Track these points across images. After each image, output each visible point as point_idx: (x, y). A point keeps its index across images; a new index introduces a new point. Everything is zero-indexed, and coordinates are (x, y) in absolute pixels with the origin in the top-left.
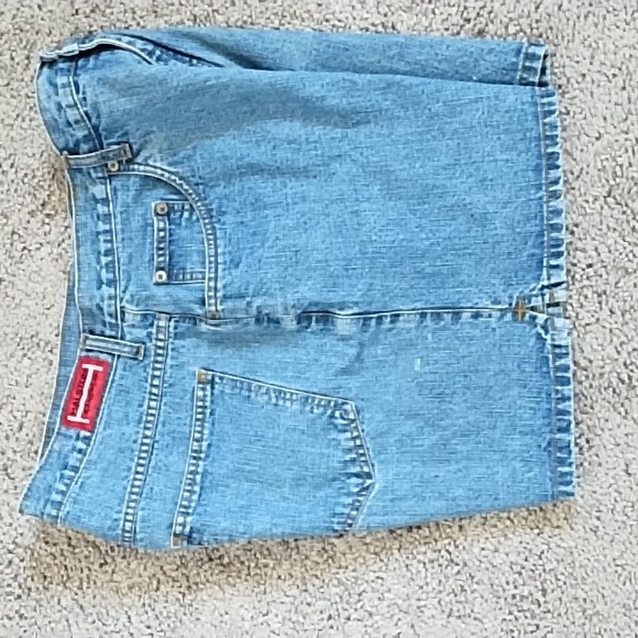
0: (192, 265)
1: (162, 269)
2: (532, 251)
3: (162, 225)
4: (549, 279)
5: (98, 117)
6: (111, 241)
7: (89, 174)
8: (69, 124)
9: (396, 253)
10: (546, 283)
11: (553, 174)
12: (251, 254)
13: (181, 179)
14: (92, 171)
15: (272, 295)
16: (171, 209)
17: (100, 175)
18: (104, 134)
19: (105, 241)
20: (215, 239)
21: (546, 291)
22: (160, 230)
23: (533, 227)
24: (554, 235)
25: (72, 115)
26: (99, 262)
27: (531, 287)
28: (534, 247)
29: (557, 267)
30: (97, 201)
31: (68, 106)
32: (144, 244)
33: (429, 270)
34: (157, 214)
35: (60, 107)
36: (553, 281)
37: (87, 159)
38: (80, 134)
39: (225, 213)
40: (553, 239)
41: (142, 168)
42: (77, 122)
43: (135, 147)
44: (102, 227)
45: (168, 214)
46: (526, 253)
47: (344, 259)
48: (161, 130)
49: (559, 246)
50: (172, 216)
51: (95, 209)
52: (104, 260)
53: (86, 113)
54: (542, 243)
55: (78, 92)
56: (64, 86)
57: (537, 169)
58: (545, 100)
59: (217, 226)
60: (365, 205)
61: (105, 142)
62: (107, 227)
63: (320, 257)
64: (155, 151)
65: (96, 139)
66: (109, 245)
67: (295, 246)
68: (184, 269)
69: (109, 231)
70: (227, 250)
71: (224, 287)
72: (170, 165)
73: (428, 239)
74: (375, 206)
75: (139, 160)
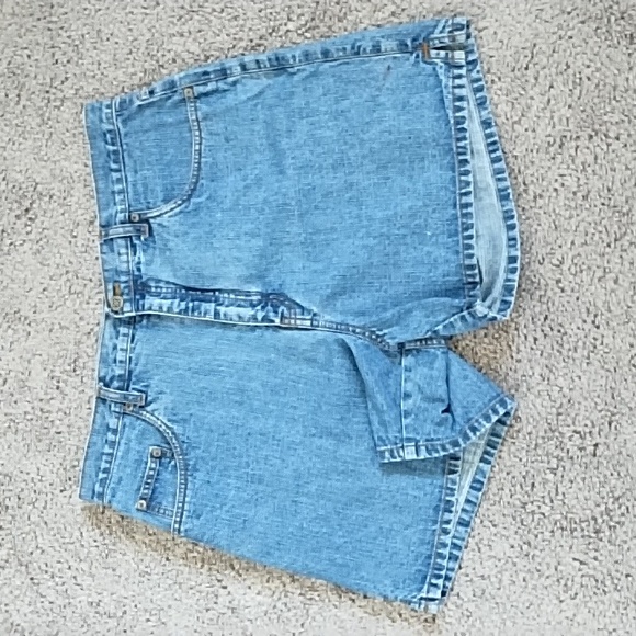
0: (166, 503)
1: (145, 499)
2: (420, 568)
3: (153, 466)
4: (428, 592)
5: (136, 365)
6: (110, 462)
7: (110, 406)
8: (115, 361)
9: (317, 542)
10: (424, 595)
11: (447, 516)
12: (211, 511)
13: (173, 433)
14: (113, 405)
16: (163, 455)
17: (117, 410)
18: (133, 379)
19: (106, 462)
20: (186, 489)
21: (423, 602)
22: (151, 469)
23: (424, 550)
24: (439, 561)
25: (120, 356)
26: (97, 476)
27: (414, 594)
28: (422, 565)
29: (436, 585)
30: (108, 429)
31: (122, 349)
32: (135, 477)
33: (340, 561)
34: (152, 456)
35: (115, 347)
36: (431, 595)
37: (113, 394)
38: (118, 372)
39: (197, 470)
40: (437, 564)
41: (148, 415)
42: (121, 362)
43: (149, 399)
44: (107, 450)
45: (160, 458)
46: (415, 568)
47: (278, 536)
48: (171, 394)
49: (440, 570)
50: (163, 460)
51: (106, 435)
52: (101, 476)
53: (130, 358)
54: (429, 564)
55: (132, 341)
56: (124, 335)
57: (436, 509)
58: (452, 462)
59: (190, 479)
60: (304, 499)
61: (132, 386)
62: (111, 451)
63: (262, 529)
64: (163, 407)
65: (126, 381)
66: (108, 465)
67: (245, 516)
68: (160, 503)
69: (111, 455)
70: (193, 500)
71: (186, 530)
72: (169, 421)
73: (344, 537)
74: (310, 501)
75: (149, 409)
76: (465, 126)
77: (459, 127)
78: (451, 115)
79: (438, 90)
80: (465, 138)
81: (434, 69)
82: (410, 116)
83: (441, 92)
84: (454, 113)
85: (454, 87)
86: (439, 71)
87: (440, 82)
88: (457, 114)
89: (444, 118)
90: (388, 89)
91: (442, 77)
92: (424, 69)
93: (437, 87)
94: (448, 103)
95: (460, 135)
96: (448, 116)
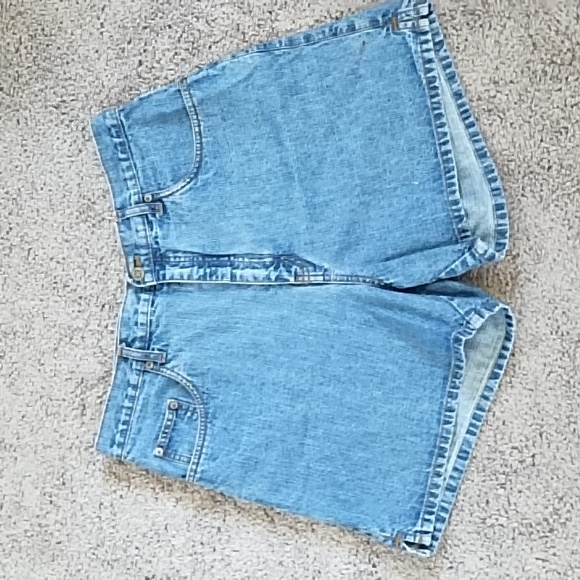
0: (182, 450)
1: (162, 447)
2: (415, 505)
3: (171, 417)
4: (422, 526)
5: (157, 326)
6: (130, 415)
7: (131, 364)
8: (136, 324)
10: (419, 529)
11: (441, 461)
12: (227, 455)
13: (193, 386)
14: (134, 363)
15: (233, 487)
16: (180, 406)
17: (139, 368)
18: (154, 340)
19: (126, 414)
20: (205, 434)
21: (418, 534)
22: (168, 420)
23: (419, 489)
24: (432, 499)
25: (141, 319)
26: (117, 427)
27: (410, 528)
28: (416, 502)
29: (428, 520)
30: (129, 385)
31: (142, 313)
32: (155, 426)
33: (343, 497)
34: (170, 409)
35: (136, 312)
36: (424, 529)
37: (135, 353)
38: (140, 334)
39: (215, 418)
40: (430, 502)
41: (169, 372)
42: (142, 324)
43: (169, 357)
44: (127, 403)
45: (177, 410)
46: (410, 505)
47: (287, 475)
48: (190, 351)
49: (433, 507)
50: (179, 412)
51: (126, 390)
52: (121, 427)
53: (151, 321)
54: (422, 502)
55: (152, 306)
56: (145, 300)
57: (431, 454)
58: (448, 413)
59: (209, 425)
60: (311, 442)
61: (152, 346)
62: (131, 405)
63: (272, 470)
64: (183, 363)
65: (147, 342)
66: (127, 418)
67: (256, 458)
68: (176, 451)
69: (131, 408)
70: (211, 445)
71: (202, 471)
72: (189, 375)
73: (346, 475)
74: (317, 443)
75: (168, 366)
76: (436, 84)
77: (432, 85)
78: (423, 76)
79: (408, 56)
80: (437, 95)
81: (404, 38)
82: (387, 81)
83: (412, 57)
84: (426, 73)
85: (423, 52)
86: (408, 39)
87: (410, 49)
88: (429, 75)
89: (417, 79)
90: (364, 61)
91: (411, 44)
92: (394, 39)
93: (407, 53)
94: (419, 66)
95: (433, 93)
96: (420, 77)
